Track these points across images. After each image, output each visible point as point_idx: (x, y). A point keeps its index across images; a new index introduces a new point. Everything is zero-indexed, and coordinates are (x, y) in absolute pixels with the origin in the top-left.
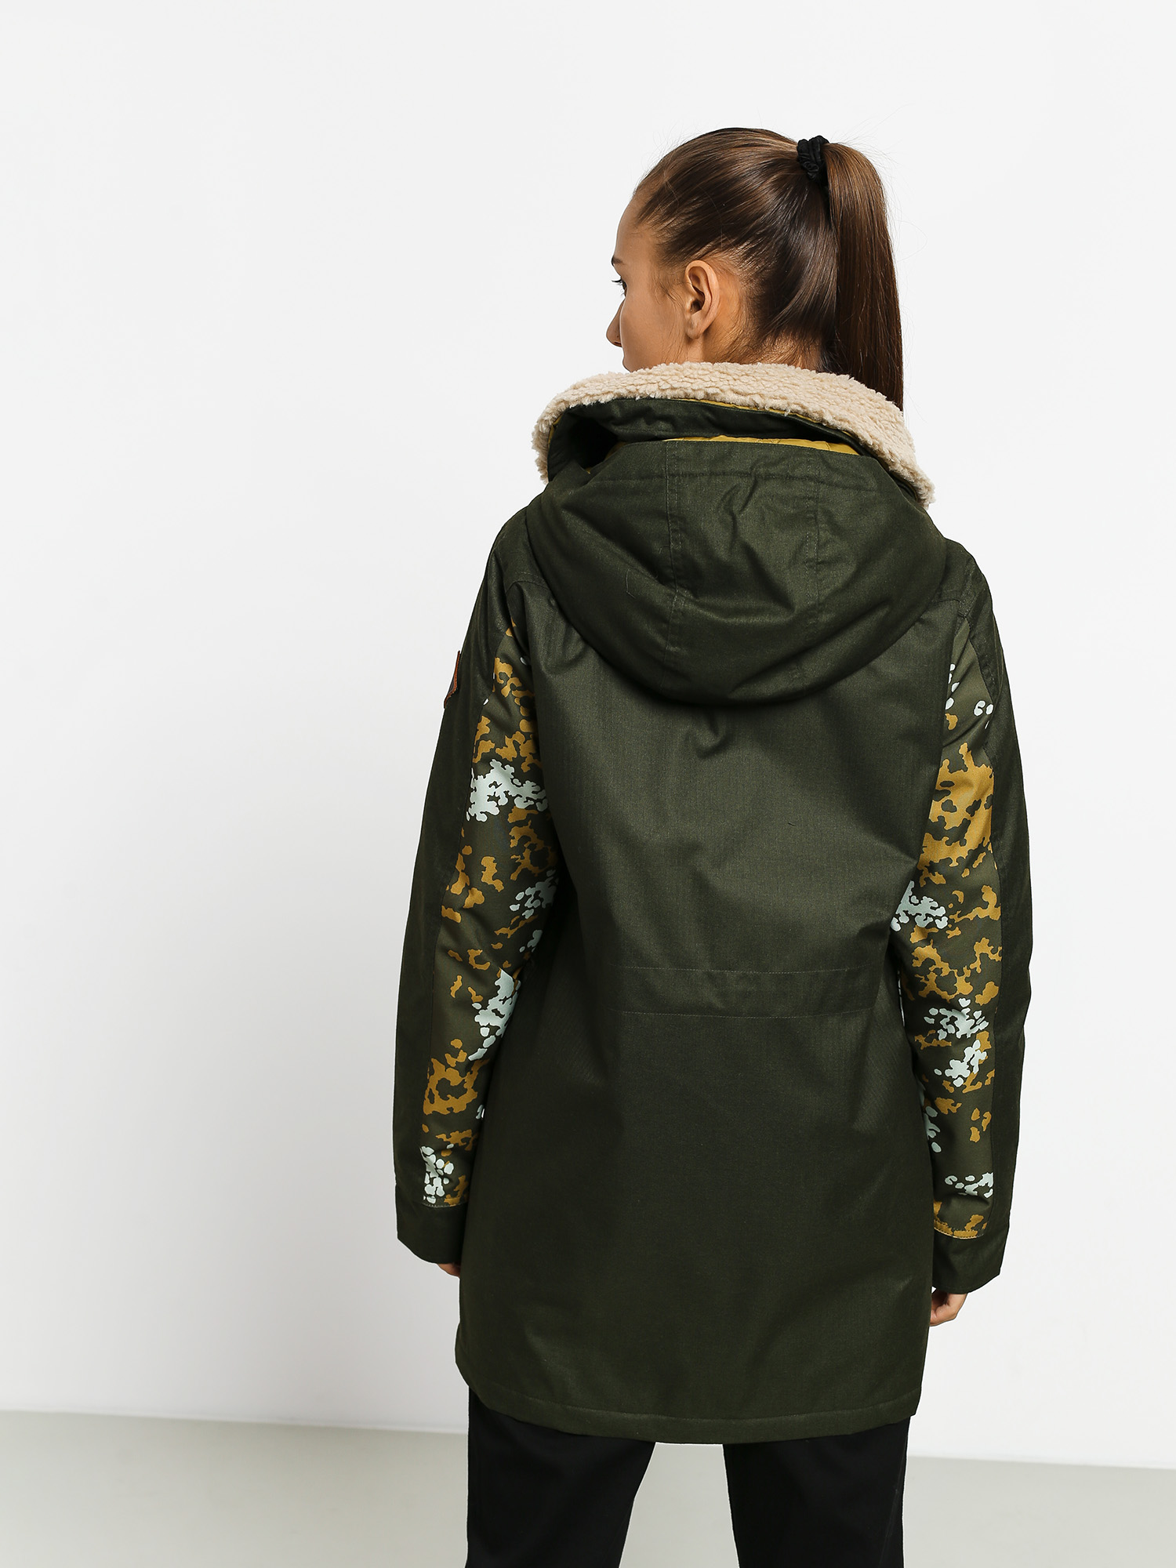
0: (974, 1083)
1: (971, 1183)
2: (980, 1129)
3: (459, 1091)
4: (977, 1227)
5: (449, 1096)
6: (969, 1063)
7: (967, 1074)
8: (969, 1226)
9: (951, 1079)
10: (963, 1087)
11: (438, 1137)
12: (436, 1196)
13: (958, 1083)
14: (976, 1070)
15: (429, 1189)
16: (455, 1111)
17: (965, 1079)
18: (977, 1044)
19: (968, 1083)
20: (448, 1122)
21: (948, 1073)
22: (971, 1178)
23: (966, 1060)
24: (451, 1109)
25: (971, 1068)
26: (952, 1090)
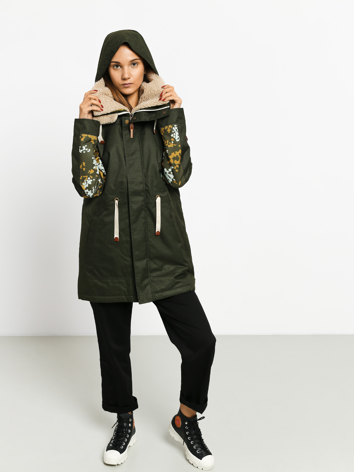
0: (85, 178)
1: (84, 151)
2: (83, 165)
3: (174, 159)
4: (82, 137)
5: (176, 157)
6: (87, 183)
7: (87, 180)
8: (84, 138)
9: (91, 179)
10: (88, 177)
11: (176, 145)
12: (174, 127)
13: (89, 178)
14: (85, 181)
15: (176, 128)
16: (174, 153)
17: (88, 179)
18: (85, 187)
19: (87, 178)
20: (175, 149)
21: (92, 181)
22: (84, 152)
23: (88, 184)
24: (175, 153)
25: (86, 182)
26: (91, 176)
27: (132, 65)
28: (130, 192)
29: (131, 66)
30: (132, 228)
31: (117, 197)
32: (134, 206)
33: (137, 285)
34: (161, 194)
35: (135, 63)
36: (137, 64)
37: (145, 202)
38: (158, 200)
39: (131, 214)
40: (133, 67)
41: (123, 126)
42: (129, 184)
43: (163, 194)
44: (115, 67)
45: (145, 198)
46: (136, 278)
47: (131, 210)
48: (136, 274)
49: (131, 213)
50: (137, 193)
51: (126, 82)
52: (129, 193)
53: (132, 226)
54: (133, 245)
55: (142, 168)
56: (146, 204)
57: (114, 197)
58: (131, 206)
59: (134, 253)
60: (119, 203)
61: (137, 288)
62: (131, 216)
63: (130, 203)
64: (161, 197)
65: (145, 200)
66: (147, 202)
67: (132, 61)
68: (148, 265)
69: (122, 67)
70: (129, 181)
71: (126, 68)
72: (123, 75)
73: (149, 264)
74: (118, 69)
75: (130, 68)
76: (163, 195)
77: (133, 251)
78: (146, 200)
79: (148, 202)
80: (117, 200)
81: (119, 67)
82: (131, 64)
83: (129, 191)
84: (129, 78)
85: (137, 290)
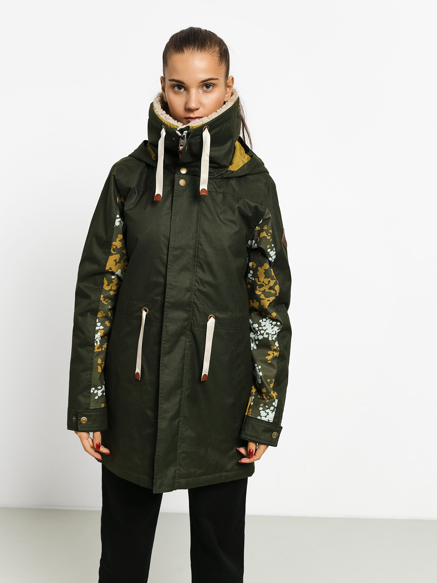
27: (205, 88)
28: (167, 302)
29: (203, 90)
30: (162, 363)
31: (146, 306)
32: (170, 327)
33: (156, 461)
34: (217, 314)
35: (208, 85)
36: (212, 86)
37: (189, 322)
38: (211, 323)
39: (163, 339)
40: (205, 92)
41: (175, 188)
42: (168, 288)
43: (220, 314)
44: (176, 88)
45: (190, 315)
46: (157, 449)
47: (165, 333)
48: (158, 442)
49: (164, 337)
50: (178, 306)
51: (192, 115)
52: (166, 304)
53: (163, 360)
54: (160, 391)
55: (194, 265)
56: (191, 326)
57: (142, 306)
58: (166, 326)
59: (161, 406)
60: (148, 316)
61: (155, 465)
62: (164, 342)
63: (165, 320)
64: (216, 318)
65: (189, 319)
66: (192, 322)
67: (203, 81)
68: (180, 429)
69: (187, 89)
70: (168, 284)
71: (194, 91)
72: (186, 103)
73: (182, 427)
74: (181, 93)
75: (201, 91)
76: (220, 316)
77: (160, 402)
78: (192, 319)
79: (194, 324)
80: (146, 311)
81: (182, 90)
82: (202, 86)
83: (167, 300)
84: (197, 109)
85: (155, 469)
